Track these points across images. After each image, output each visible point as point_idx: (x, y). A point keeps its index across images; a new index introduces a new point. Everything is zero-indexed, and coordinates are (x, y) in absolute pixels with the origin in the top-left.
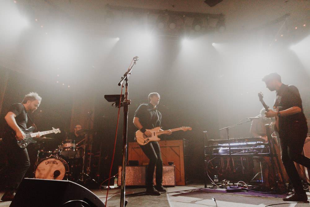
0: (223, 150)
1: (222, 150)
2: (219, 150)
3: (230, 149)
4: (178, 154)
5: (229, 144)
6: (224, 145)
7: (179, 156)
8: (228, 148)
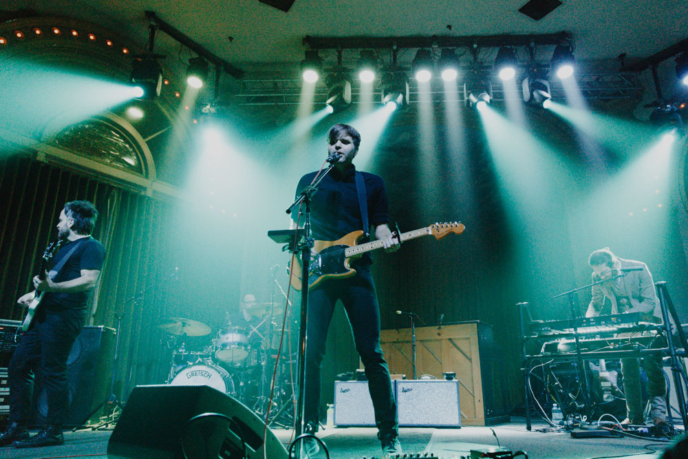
0: (567, 344)
1: (564, 344)
2: (558, 343)
3: (577, 340)
4: (468, 354)
5: (576, 330)
6: (567, 331)
7: (470, 360)
8: (574, 341)
